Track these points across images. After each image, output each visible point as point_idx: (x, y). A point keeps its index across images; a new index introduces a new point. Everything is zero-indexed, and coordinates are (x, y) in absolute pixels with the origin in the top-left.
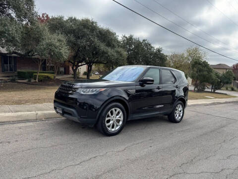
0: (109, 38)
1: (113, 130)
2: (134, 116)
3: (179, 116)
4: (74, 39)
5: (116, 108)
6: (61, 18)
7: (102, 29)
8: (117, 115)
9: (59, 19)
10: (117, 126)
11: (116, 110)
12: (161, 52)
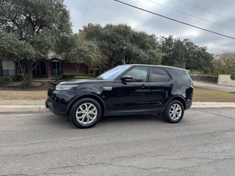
0: (143, 40)
1: (85, 123)
2: (112, 112)
3: (177, 116)
4: (108, 44)
5: (89, 103)
6: (98, 26)
7: (136, 33)
8: (90, 109)
9: (96, 27)
10: (90, 120)
11: (88, 105)
12: (206, 51)
